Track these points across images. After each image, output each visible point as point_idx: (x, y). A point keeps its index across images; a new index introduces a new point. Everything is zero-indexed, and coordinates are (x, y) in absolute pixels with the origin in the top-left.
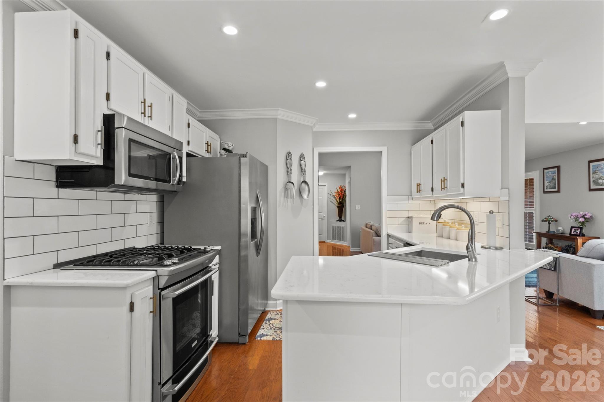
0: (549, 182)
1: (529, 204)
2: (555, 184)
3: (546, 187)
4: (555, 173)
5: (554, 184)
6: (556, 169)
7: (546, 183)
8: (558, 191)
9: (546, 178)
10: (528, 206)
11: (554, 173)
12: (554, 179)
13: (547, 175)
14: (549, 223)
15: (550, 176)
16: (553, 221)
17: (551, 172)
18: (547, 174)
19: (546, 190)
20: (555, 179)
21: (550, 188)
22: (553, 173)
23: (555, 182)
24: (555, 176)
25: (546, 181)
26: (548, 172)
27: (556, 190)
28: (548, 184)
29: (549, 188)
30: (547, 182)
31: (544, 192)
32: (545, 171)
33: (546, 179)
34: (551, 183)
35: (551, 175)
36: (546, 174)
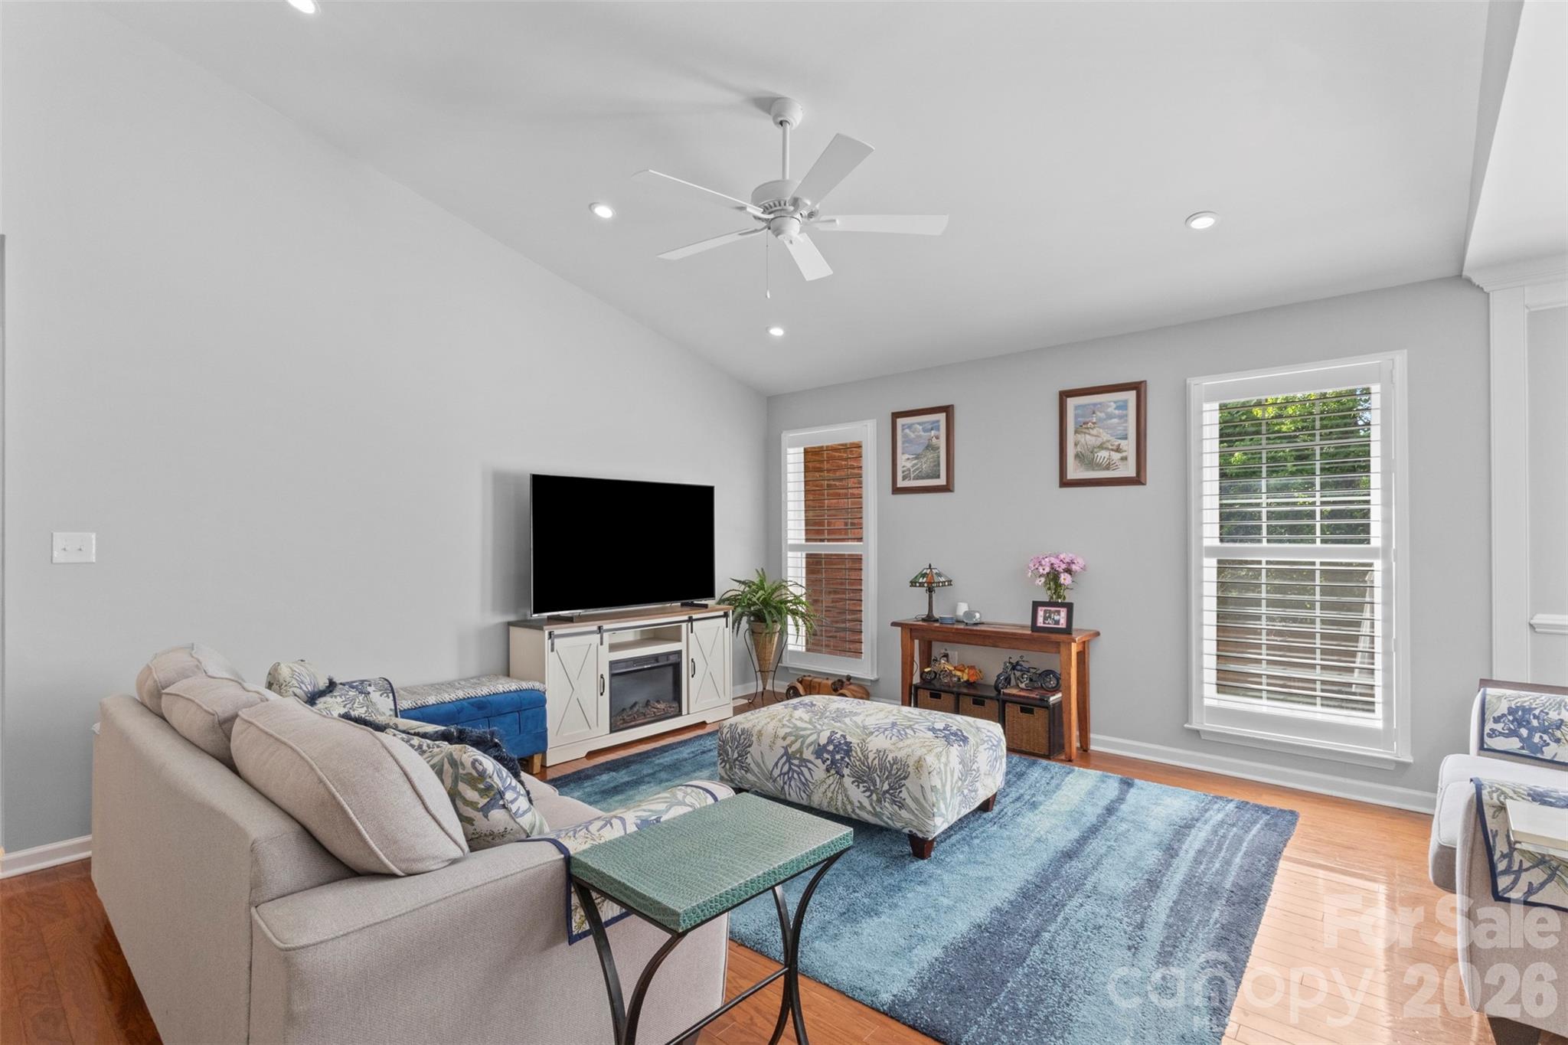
0: (916, 458)
1: (826, 527)
2: (939, 465)
3: (903, 472)
4: (938, 429)
5: (932, 465)
6: (939, 417)
7: (903, 461)
8: (947, 488)
9: (903, 443)
10: (824, 533)
11: (932, 429)
12: (931, 447)
13: (905, 436)
14: (930, 590)
15: (919, 437)
16: (945, 582)
17: (919, 424)
18: (907, 431)
19: (901, 484)
20: (938, 448)
21: (917, 478)
22: (930, 427)
23: (939, 457)
24: (937, 438)
25: (903, 454)
26: (910, 427)
27: (942, 481)
28: (909, 465)
29: (912, 476)
30: (907, 456)
31: (896, 490)
32: (900, 421)
33: (903, 448)
34: (923, 460)
35: (922, 433)
36: (903, 430)
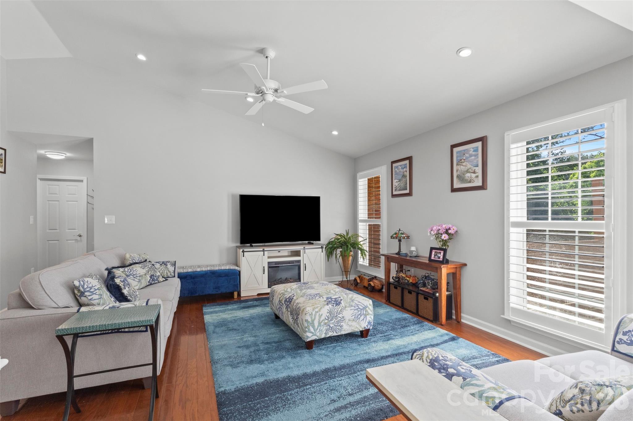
0: (399, 181)
1: (374, 212)
2: (407, 184)
3: (395, 188)
4: (406, 168)
5: (404, 184)
6: (407, 162)
7: (395, 183)
8: (410, 194)
9: (395, 174)
10: (373, 215)
11: (404, 168)
12: (404, 176)
13: (396, 172)
14: (400, 241)
15: (400, 171)
16: (405, 237)
17: (400, 166)
18: (396, 169)
19: (395, 193)
20: (406, 176)
21: (400, 190)
22: (404, 167)
23: (407, 180)
24: (406, 172)
25: (395, 179)
26: (397, 167)
27: (407, 191)
28: (397, 184)
29: (398, 189)
30: (396, 180)
31: (393, 196)
32: (394, 165)
33: (395, 177)
34: (402, 182)
35: (401, 170)
36: (395, 169)
